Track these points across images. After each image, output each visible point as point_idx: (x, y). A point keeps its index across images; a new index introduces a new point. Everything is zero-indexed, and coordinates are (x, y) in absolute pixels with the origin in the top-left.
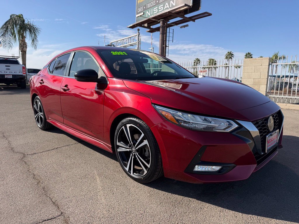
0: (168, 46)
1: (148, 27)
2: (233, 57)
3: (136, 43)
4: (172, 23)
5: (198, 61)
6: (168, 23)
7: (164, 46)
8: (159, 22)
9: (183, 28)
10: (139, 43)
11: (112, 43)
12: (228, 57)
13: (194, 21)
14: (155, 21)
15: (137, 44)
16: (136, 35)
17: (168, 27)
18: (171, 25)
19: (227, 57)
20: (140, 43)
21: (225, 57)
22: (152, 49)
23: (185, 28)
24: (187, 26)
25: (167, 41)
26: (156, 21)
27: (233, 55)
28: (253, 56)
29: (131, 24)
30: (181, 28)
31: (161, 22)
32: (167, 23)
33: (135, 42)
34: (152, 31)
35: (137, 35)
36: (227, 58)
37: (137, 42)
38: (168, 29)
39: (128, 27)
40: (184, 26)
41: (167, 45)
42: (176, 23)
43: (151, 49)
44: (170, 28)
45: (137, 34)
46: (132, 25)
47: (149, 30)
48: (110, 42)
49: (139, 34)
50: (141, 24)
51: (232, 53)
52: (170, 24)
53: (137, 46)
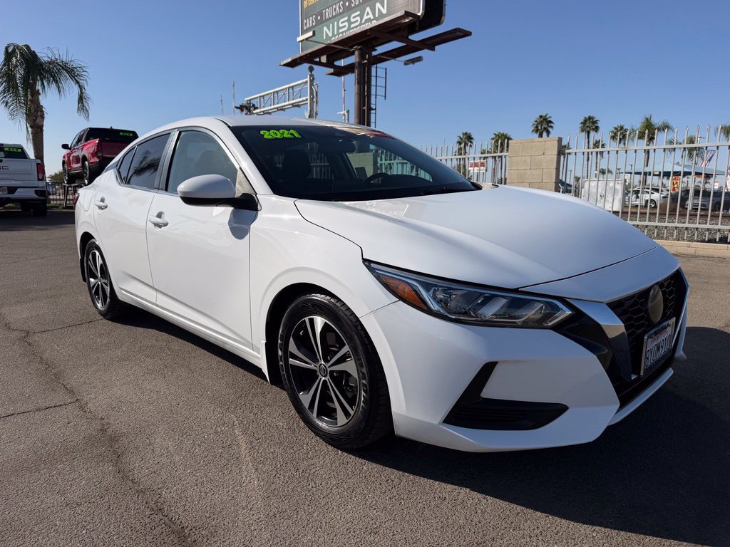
1: (329, 64)
2: (552, 127)
3: (307, 100)
4: (382, 54)
5: (467, 139)
6: (374, 53)
7: (365, 108)
8: (353, 53)
9: (411, 65)
10: (312, 99)
11: (250, 100)
12: (540, 128)
13: (434, 50)
14: (342, 50)
15: (309, 102)
16: (304, 80)
17: (374, 64)
18: (380, 58)
19: (537, 127)
20: (315, 100)
21: (532, 129)
22: (346, 114)
23: (416, 64)
24: (419, 59)
25: (373, 98)
27: (551, 122)
28: (599, 124)
29: (288, 58)
30: (405, 64)
31: (356, 52)
32: (370, 54)
33: (304, 98)
34: (340, 72)
35: (307, 82)
36: (536, 130)
37: (308, 97)
38: (373, 69)
39: (282, 64)
40: (413, 61)
41: (373, 106)
42: (394, 54)
43: (343, 113)
44: (379, 65)
45: (308, 79)
46: (289, 60)
47: (331, 70)
48: (246, 99)
49: (314, 79)
50: (310, 59)
51: (548, 117)
52: (379, 56)
53: (309, 108)
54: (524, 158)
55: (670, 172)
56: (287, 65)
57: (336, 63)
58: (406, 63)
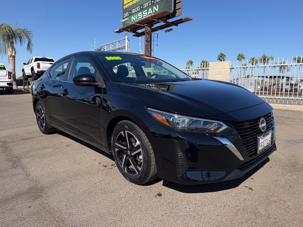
0: (153, 50)
6: (153, 27)
9: (168, 32)
13: (177, 26)
23: (170, 32)
24: (171, 30)
26: (141, 26)
40: (169, 31)
42: (161, 28)
44: (155, 32)
52: (154, 29)
54: (215, 70)
55: (272, 76)
56: (116, 32)
57: (137, 31)
58: (166, 31)
